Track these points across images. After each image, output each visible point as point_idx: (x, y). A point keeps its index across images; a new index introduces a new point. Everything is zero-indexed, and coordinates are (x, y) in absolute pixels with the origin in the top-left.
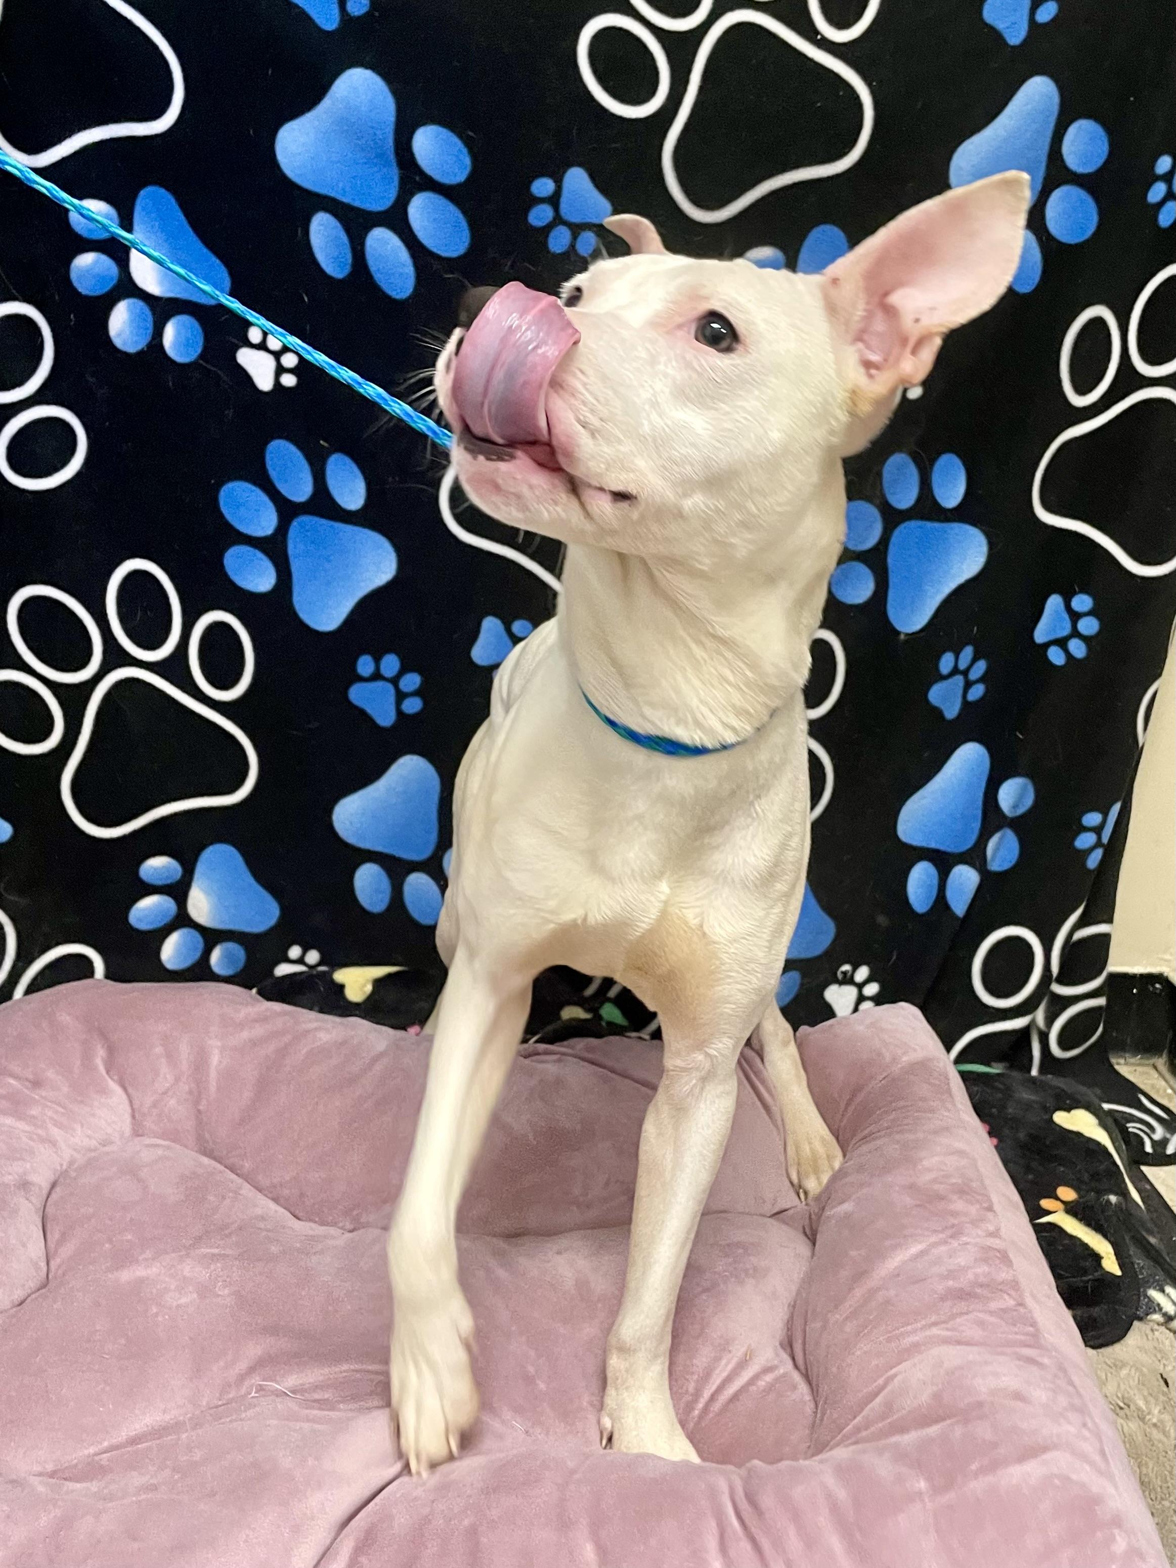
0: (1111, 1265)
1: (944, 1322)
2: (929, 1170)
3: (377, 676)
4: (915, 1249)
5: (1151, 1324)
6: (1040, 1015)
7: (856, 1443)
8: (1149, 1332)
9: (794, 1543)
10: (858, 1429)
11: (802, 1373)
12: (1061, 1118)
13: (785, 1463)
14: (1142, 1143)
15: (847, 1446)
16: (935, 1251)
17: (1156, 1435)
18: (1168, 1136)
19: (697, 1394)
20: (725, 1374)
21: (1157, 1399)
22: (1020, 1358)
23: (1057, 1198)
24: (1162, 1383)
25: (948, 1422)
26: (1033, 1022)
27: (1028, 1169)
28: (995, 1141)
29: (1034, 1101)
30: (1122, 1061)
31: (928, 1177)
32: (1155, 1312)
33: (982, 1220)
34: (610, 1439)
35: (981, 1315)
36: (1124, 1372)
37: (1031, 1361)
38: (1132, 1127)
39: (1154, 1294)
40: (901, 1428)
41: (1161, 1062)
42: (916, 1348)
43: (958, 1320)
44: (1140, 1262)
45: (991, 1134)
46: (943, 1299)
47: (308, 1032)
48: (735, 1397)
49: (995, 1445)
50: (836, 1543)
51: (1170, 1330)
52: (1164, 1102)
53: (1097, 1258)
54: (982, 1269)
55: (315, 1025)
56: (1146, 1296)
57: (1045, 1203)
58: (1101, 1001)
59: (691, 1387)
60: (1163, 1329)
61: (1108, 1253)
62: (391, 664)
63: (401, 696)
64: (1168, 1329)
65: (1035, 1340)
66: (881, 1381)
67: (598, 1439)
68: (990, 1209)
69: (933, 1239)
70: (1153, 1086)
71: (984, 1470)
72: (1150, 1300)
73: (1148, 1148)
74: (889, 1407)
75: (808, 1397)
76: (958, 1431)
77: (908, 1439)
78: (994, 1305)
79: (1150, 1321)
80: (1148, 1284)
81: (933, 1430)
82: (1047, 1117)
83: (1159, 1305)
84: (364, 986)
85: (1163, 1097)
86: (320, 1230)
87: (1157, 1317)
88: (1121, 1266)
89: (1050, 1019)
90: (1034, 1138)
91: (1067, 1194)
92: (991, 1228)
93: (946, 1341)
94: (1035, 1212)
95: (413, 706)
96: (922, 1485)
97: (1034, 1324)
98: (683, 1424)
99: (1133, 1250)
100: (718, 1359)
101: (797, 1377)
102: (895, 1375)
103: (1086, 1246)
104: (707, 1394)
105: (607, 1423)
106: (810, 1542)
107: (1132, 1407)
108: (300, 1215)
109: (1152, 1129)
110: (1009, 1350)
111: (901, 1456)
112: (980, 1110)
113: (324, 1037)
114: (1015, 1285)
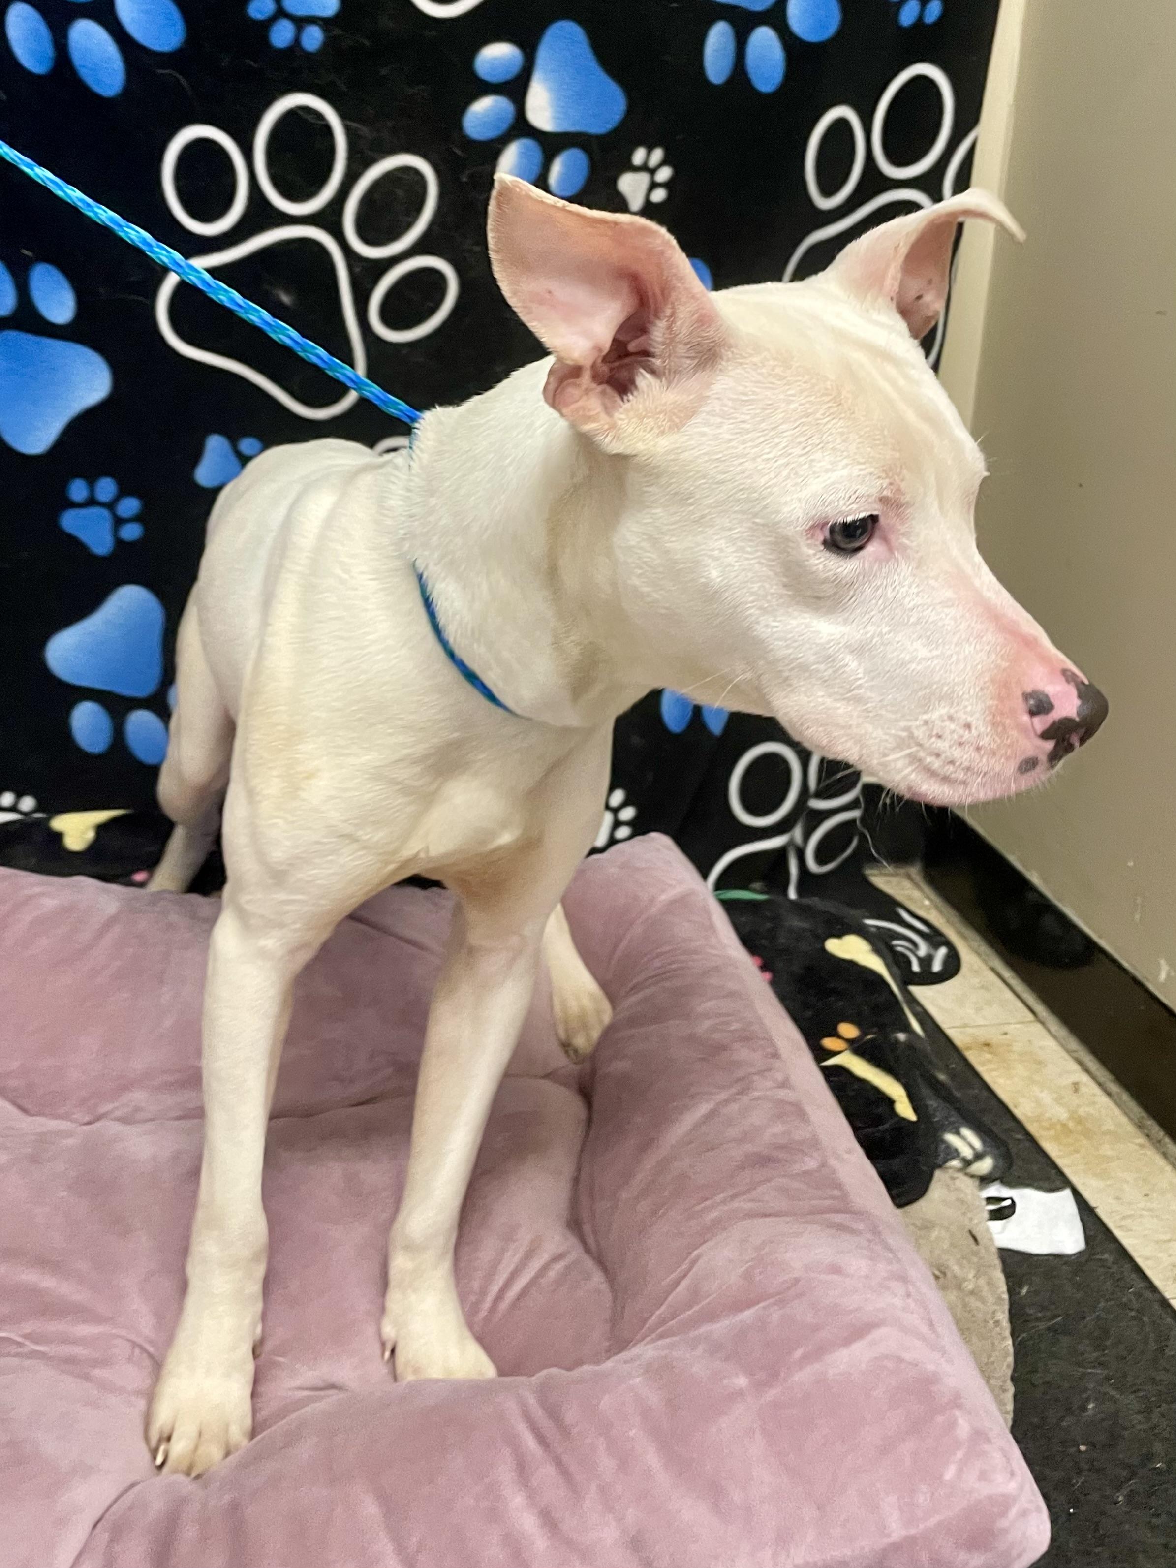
0: (905, 1109)
1: (744, 1193)
2: (706, 1016)
3: (92, 502)
4: (704, 1108)
5: (950, 1171)
6: (797, 833)
7: (661, 1337)
8: (949, 1182)
9: (606, 1464)
10: (663, 1321)
11: (594, 1259)
12: (834, 946)
13: (587, 1368)
14: (909, 963)
15: (653, 1341)
16: (726, 1111)
17: (974, 1303)
18: (932, 952)
19: (483, 1293)
20: (512, 1267)
21: (969, 1262)
22: (831, 1225)
23: (839, 1037)
24: (971, 1240)
25: (762, 1305)
26: (791, 842)
27: (806, 1005)
28: (768, 976)
29: (804, 930)
30: (875, 872)
31: (707, 1024)
32: (953, 1158)
33: (769, 1070)
34: (393, 1351)
35: (784, 1181)
36: (934, 1234)
37: (842, 1228)
38: (900, 945)
39: (951, 1138)
40: (711, 1316)
41: (915, 871)
42: (718, 1225)
43: (760, 1189)
44: (933, 1103)
45: (764, 968)
46: (742, 1167)
47: (30, 898)
48: (524, 1293)
49: (816, 1328)
50: (652, 1458)
51: (972, 1176)
52: (921, 913)
53: (890, 1102)
54: (778, 1128)
55: (37, 890)
56: (943, 1141)
57: (829, 1043)
58: (855, 814)
59: (476, 1285)
60: (960, 1175)
61: (901, 1096)
62: (106, 488)
63: (119, 522)
64: (966, 1174)
65: (844, 1205)
66: (684, 1267)
67: (378, 1352)
68: (776, 1055)
69: (723, 1095)
70: (910, 898)
71: (807, 1359)
72: (948, 1147)
73: (916, 967)
74: (695, 1295)
75: (604, 1287)
76: (776, 1315)
77: (720, 1328)
78: (797, 1168)
79: (951, 1168)
80: (944, 1128)
81: (747, 1315)
82: (819, 946)
83: (956, 1150)
84: (84, 833)
85: (920, 908)
86: (53, 1124)
87: (955, 1163)
88: (916, 1110)
89: (807, 836)
90: (809, 969)
91: (848, 1030)
92: (780, 1077)
93: (751, 1215)
94: (820, 1054)
95: (132, 532)
96: (742, 1381)
97: (839, 1186)
98: (470, 1325)
99: (925, 1091)
100: (503, 1251)
101: (589, 1263)
102: (698, 1257)
103: (876, 1090)
104: (495, 1289)
105: (389, 1331)
106: (625, 1462)
107: (949, 1275)
108: (29, 1107)
109: (915, 945)
110: (818, 1217)
111: (715, 1348)
112: (749, 942)
113: (49, 903)
114: (814, 1143)
